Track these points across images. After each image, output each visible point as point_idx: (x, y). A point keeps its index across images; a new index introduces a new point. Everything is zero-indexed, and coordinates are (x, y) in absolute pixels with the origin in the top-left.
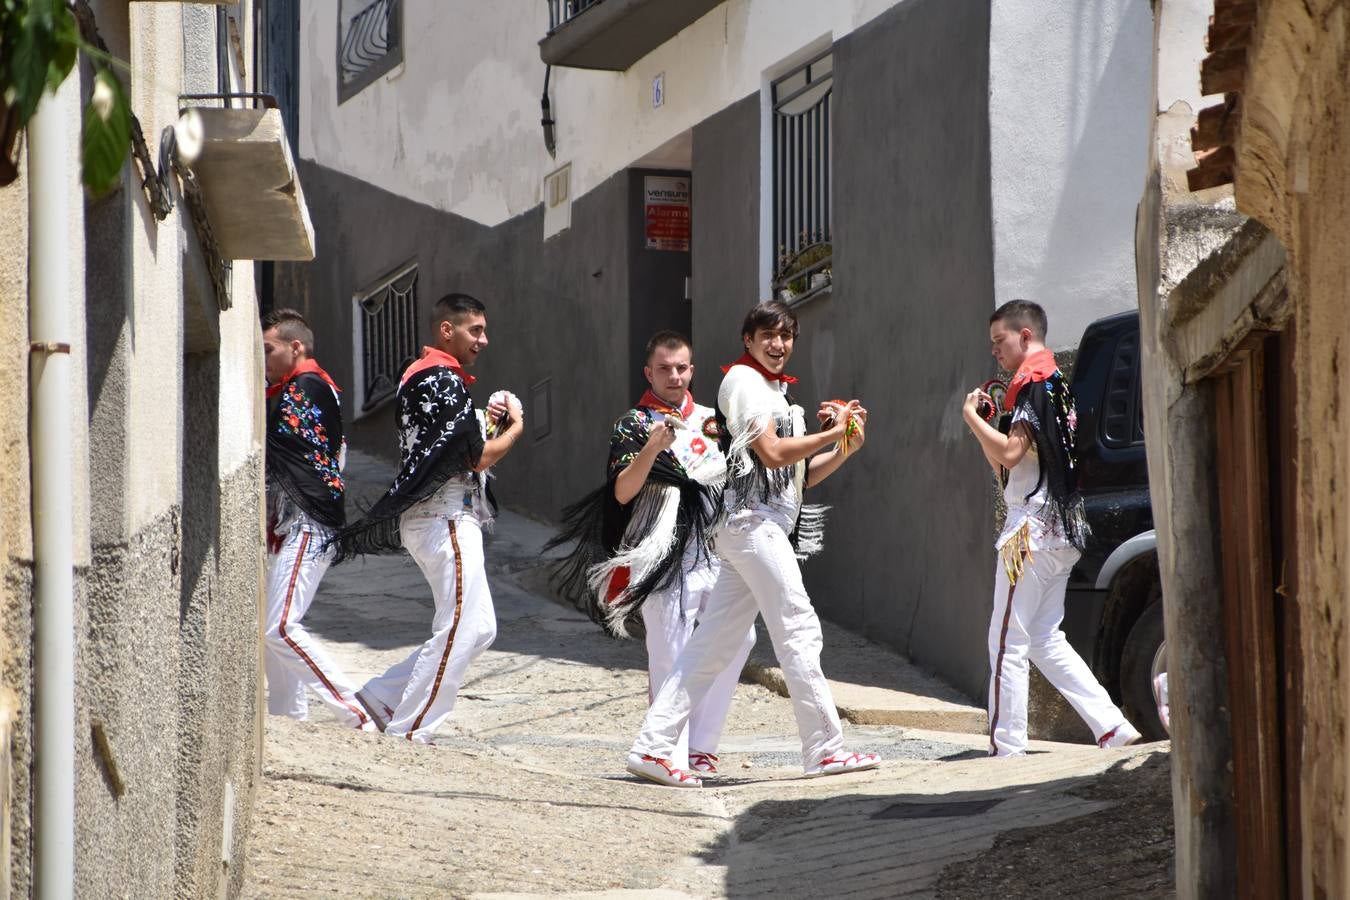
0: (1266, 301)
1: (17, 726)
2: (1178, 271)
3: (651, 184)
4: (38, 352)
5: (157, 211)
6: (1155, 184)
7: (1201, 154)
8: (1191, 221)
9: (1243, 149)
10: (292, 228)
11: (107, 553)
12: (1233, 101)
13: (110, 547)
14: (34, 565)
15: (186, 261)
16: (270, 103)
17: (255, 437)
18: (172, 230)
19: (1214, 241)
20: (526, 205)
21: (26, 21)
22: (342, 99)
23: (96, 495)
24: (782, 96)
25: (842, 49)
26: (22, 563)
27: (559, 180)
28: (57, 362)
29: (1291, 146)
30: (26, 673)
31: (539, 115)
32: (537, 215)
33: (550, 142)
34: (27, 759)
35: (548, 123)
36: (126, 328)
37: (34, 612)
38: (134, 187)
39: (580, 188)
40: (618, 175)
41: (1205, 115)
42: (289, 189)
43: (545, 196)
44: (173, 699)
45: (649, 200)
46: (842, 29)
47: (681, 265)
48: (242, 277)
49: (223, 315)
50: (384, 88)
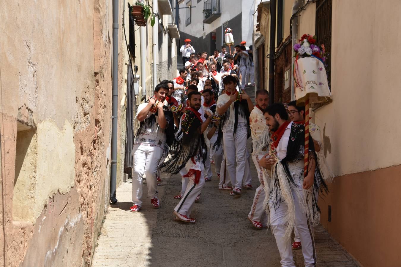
0: (263, 42)
1: (151, 77)
2: (256, 39)
3: (212, 34)
4: (153, 45)
5: (165, 33)
6: (254, 32)
7: (257, 28)
8: (257, 35)
9: (260, 28)
10: (178, 35)
11: (160, 63)
12: (260, 23)
13: (161, 63)
14: (153, 64)
15: (168, 38)
16: (175, 24)
17: (175, 54)
18: (167, 35)
19: (259, 36)
20: (202, 36)
21: (146, 11)
22: (186, 27)
23: (159, 58)
24: (224, 26)
25: (229, 22)
26: (152, 63)
27: (205, 34)
28: (155, 46)
29: (265, 27)
30: (152, 73)
31: (203, 28)
32: (202, 37)
33: (204, 30)
34: (152, 80)
35: (204, 28)
36: (162, 44)
37: (153, 68)
38: (163, 31)
39: (206, 34)
40: (210, 33)
41: (257, 25)
42: (177, 32)
43: (203, 35)
44: (167, 77)
45: (212, 35)
46: (229, 20)
47: (215, 41)
48: (174, 40)
49: (172, 43)
50: (189, 26)
